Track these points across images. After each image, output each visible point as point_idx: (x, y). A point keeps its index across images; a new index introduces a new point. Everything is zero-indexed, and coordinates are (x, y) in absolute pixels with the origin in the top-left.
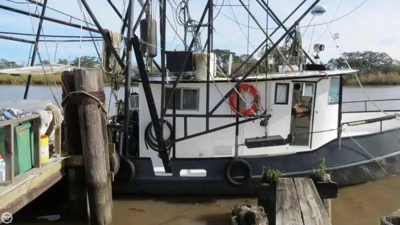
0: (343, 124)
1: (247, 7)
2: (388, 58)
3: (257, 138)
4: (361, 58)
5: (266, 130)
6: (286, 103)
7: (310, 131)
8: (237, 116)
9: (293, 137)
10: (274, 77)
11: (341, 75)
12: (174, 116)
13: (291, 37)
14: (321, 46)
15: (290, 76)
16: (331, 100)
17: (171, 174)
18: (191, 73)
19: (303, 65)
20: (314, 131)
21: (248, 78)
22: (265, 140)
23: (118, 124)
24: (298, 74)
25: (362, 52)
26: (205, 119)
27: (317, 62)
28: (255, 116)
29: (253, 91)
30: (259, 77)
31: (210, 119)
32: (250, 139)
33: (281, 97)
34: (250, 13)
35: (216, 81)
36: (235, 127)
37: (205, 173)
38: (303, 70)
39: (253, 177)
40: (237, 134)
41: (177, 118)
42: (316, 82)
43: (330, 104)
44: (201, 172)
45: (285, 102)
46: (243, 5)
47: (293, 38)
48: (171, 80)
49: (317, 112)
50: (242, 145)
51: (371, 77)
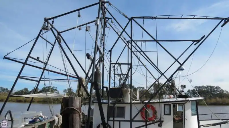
0: (201, 126)
1: (146, 66)
2: (220, 89)
4: (205, 89)
6: (170, 114)
8: (146, 121)
10: (163, 101)
11: (196, 100)
12: (114, 121)
13: (170, 82)
14: (184, 86)
15: (171, 101)
16: (193, 113)
18: (121, 99)
19: (177, 96)
21: (151, 101)
24: (175, 100)
26: (129, 123)
27: (183, 94)
28: (155, 121)
29: (153, 109)
30: (156, 101)
31: (133, 123)
33: (167, 112)
35: (135, 103)
36: (145, 127)
38: (177, 98)
41: (115, 122)
42: (184, 104)
43: (193, 115)
47: (171, 83)
48: (112, 102)
51: (213, 100)
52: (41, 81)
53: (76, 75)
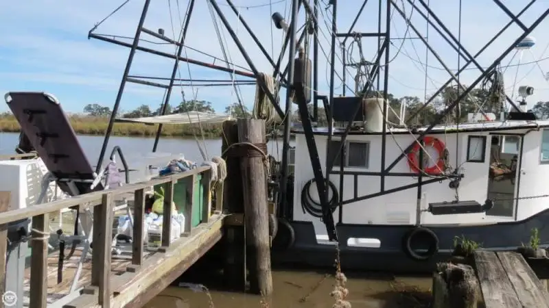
3: (445, 203)
5: (457, 192)
6: (482, 160)
8: (420, 175)
9: (493, 203)
10: (465, 128)
12: (342, 173)
13: (489, 78)
14: (529, 89)
15: (488, 127)
16: (544, 158)
18: (359, 123)
19: (505, 113)
20: (520, 197)
21: (434, 129)
22: (456, 205)
23: (273, 182)
24: (498, 125)
26: (379, 177)
27: (525, 109)
28: (443, 175)
29: (440, 147)
30: (448, 128)
31: (386, 178)
32: (437, 204)
33: (476, 154)
35: (395, 133)
36: (416, 189)
37: (377, 244)
38: (506, 119)
39: (440, 251)
40: (419, 197)
41: (345, 177)
42: (522, 135)
43: (542, 163)
44: (374, 242)
45: (480, 159)
47: (492, 81)
48: (337, 131)
49: (524, 174)
50: (425, 210)
52: (173, 87)
53: (250, 69)
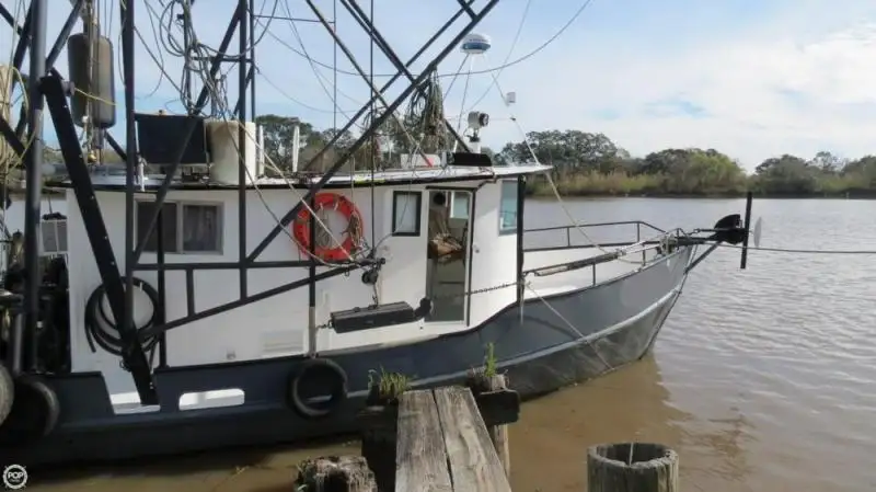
0: (527, 272)
1: (331, 26)
2: (608, 144)
3: (357, 310)
4: (562, 143)
5: (375, 290)
6: (417, 233)
7: (467, 291)
8: (312, 264)
9: (432, 304)
10: (389, 178)
11: (520, 176)
12: (161, 267)
13: (422, 94)
14: (483, 116)
15: (421, 176)
16: (504, 226)
17: (156, 408)
19: (448, 155)
20: (473, 290)
21: (333, 179)
22: (375, 312)
23: (8, 293)
25: (563, 131)
26: (237, 272)
27: (476, 149)
28: (350, 262)
29: (347, 208)
30: (358, 178)
31: (250, 272)
32: (343, 313)
33: (407, 222)
34: (337, 40)
35: (262, 187)
36: (306, 288)
37: (239, 396)
38: (448, 163)
39: (350, 395)
40: (312, 303)
41: (168, 274)
42: (474, 190)
43: (502, 233)
44: (233, 396)
45: (413, 231)
46: (322, 20)
47: (425, 98)
48: (151, 183)
49: (477, 251)
50: (324, 326)
51: (581, 182)
